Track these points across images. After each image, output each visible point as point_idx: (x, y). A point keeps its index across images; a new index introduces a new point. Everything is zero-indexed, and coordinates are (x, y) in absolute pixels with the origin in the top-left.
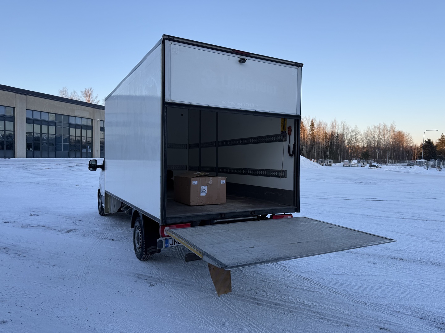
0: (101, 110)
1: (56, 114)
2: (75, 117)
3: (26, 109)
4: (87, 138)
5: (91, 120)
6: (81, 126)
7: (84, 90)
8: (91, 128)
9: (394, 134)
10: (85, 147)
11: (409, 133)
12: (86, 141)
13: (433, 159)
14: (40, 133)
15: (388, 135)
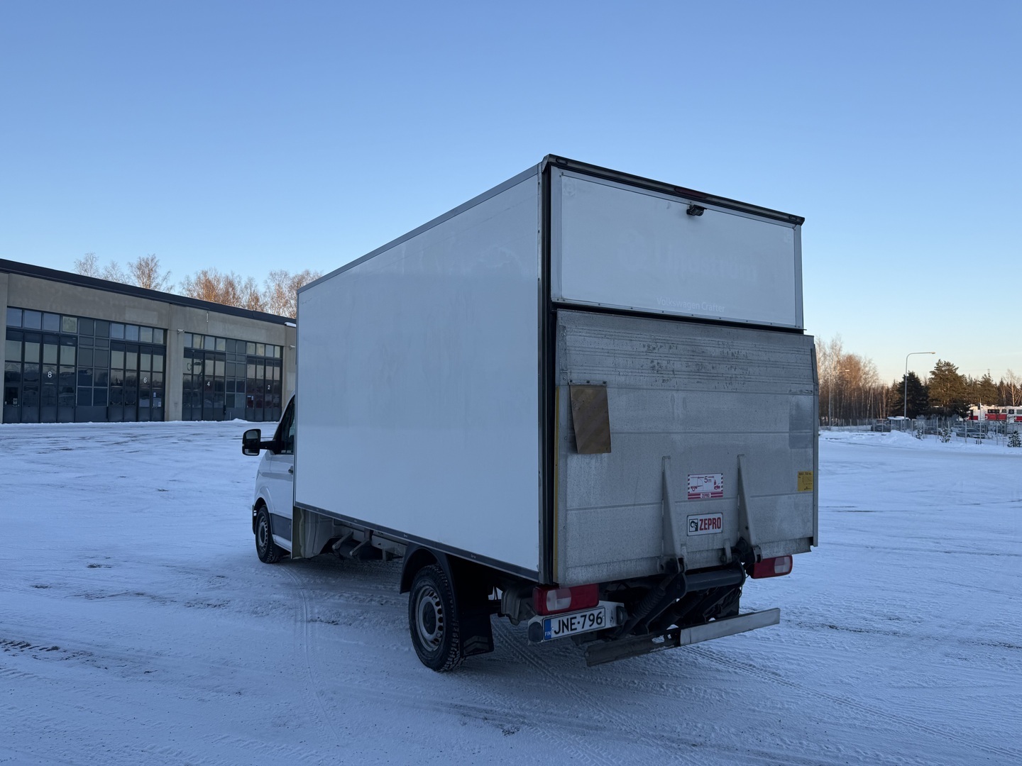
0: (188, 308)
1: (78, 317)
2: (125, 324)
3: (8, 307)
4: (151, 374)
5: (162, 331)
6: (139, 346)
7: (135, 262)
8: (162, 350)
9: (838, 362)
10: (147, 395)
11: (871, 360)
12: (149, 381)
13: (922, 416)
14: (38, 362)
15: (827, 363)
